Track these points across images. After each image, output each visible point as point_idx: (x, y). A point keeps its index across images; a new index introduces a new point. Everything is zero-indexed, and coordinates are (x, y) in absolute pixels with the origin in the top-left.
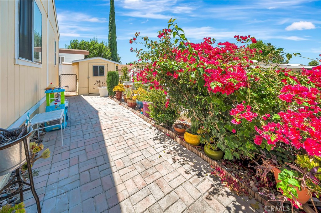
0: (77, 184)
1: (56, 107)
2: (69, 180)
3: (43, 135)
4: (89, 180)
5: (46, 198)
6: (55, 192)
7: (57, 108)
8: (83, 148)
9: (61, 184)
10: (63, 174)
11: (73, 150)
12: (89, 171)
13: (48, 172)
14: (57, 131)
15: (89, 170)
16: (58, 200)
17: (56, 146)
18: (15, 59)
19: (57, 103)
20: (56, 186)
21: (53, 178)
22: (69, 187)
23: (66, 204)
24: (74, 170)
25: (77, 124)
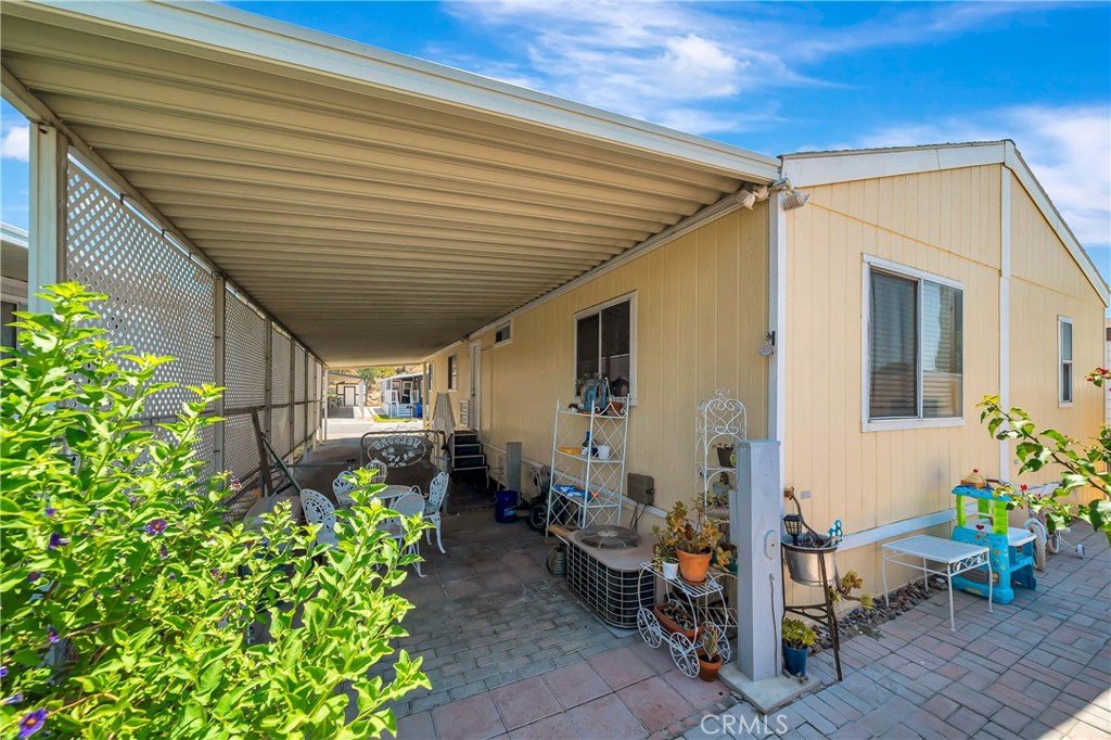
0: (919, 700)
1: (979, 537)
2: (910, 684)
3: (940, 589)
4: (943, 716)
5: (863, 671)
6: (877, 677)
7: (980, 541)
8: (999, 668)
9: (895, 677)
10: (912, 670)
11: (970, 654)
12: (959, 708)
13: (893, 648)
14: (975, 599)
15: (961, 706)
16: (873, 687)
17: (943, 624)
18: (861, 423)
19: (982, 527)
20: (887, 672)
21: (892, 661)
22: (901, 690)
23: (878, 701)
24: (935, 682)
25: (1054, 614)
